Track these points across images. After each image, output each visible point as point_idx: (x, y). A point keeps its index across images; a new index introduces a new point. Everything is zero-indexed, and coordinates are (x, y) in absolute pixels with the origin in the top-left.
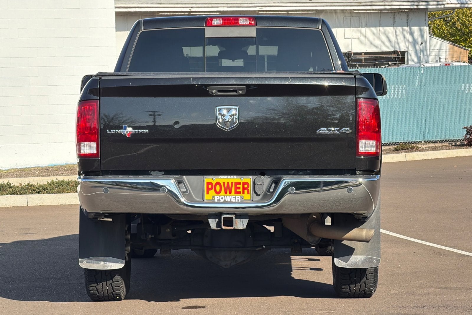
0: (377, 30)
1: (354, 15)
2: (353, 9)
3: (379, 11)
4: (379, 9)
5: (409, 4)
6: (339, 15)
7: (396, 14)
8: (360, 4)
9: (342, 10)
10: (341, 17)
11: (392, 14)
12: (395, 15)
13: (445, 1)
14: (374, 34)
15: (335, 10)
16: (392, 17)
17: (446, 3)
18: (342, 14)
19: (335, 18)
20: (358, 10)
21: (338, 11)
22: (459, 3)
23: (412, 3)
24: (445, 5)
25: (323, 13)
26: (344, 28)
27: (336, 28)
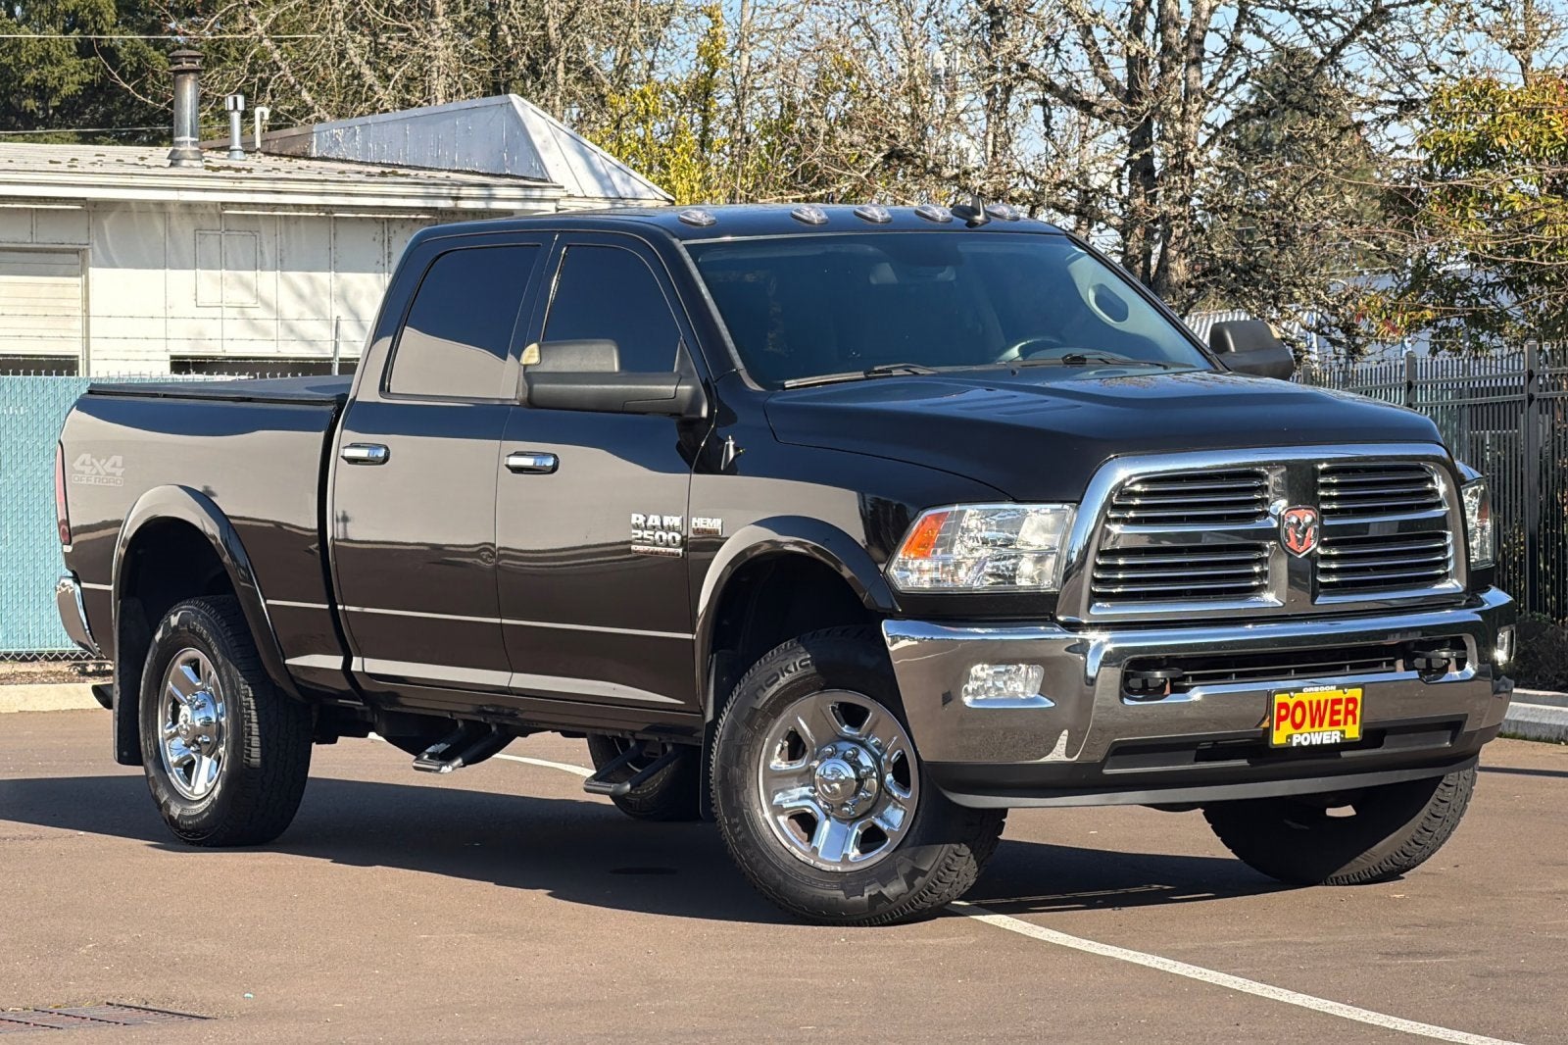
0: (311, 280)
1: (233, 225)
2: (223, 203)
3: (322, 214)
4: (318, 207)
5: (420, 190)
6: (175, 222)
7: (395, 227)
8: (237, 185)
9: (189, 206)
10: (185, 229)
11: (378, 228)
12: (392, 231)
13: (562, 187)
14: (301, 296)
15: (161, 204)
16: (379, 238)
17: (565, 194)
18: (187, 219)
19: (162, 234)
20: (241, 205)
21: (172, 209)
22: (607, 198)
23: (433, 190)
24: (561, 203)
25: (112, 216)
26: (195, 268)
27: (165, 267)
